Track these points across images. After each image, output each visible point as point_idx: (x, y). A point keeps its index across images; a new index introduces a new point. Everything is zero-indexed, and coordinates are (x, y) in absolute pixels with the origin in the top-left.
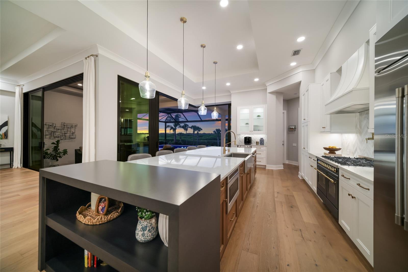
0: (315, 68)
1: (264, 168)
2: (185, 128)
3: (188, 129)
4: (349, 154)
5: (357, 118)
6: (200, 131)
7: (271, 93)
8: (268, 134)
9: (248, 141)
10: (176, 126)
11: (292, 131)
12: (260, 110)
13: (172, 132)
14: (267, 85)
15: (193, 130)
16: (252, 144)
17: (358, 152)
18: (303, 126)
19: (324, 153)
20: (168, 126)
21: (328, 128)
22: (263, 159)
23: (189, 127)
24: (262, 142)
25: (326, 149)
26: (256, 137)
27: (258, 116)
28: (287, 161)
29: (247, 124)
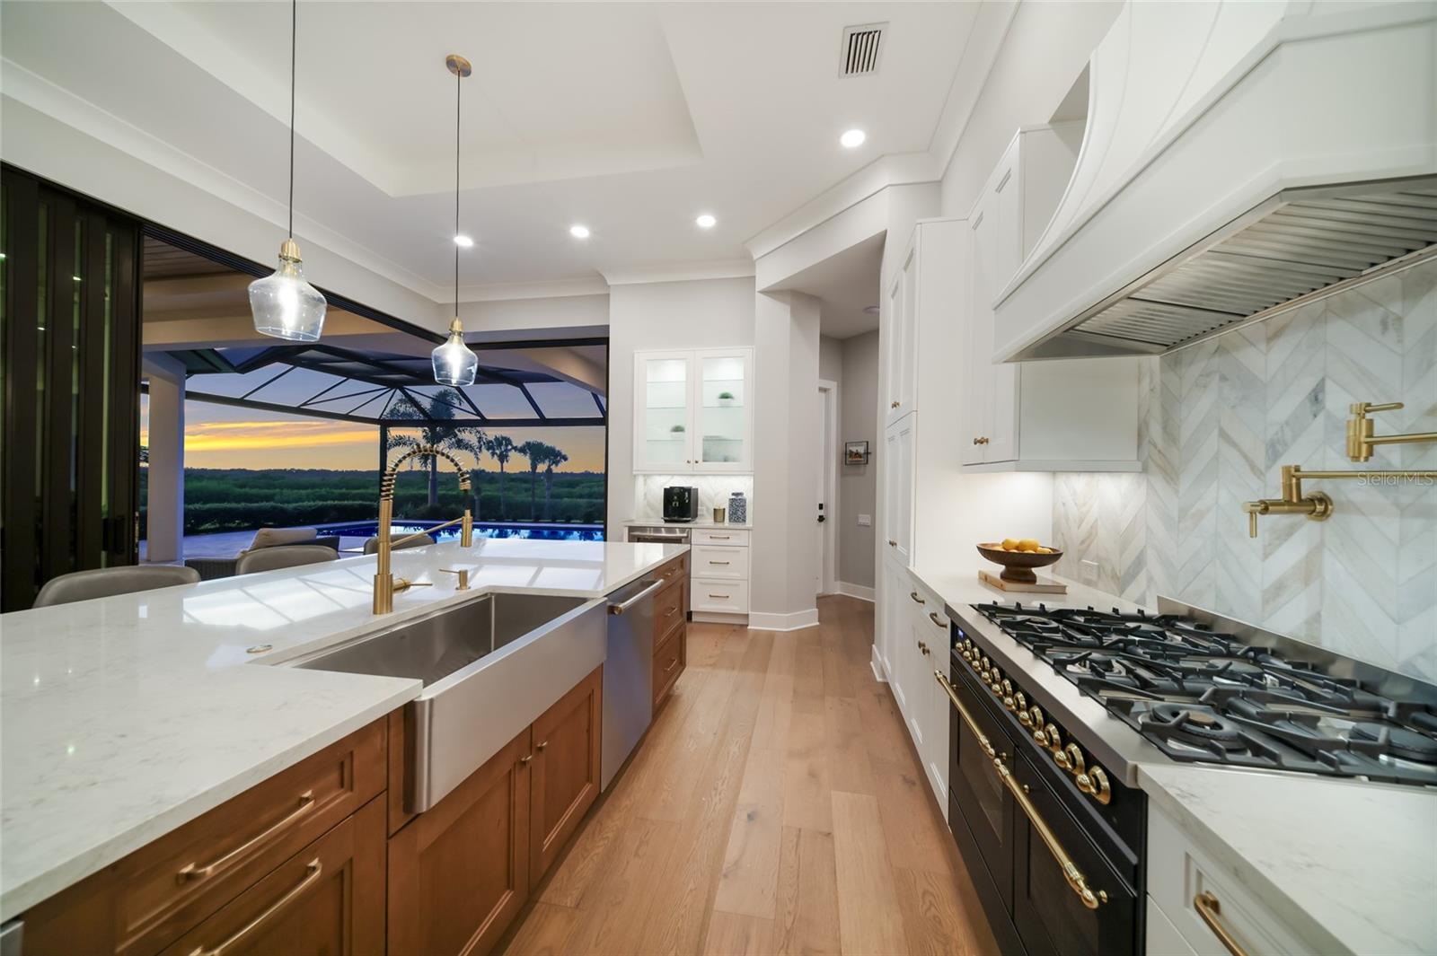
0: (943, 178)
1: (736, 627)
2: (500, 448)
3: (510, 454)
4: (1094, 578)
5: (1146, 384)
6: (557, 463)
7: (771, 292)
8: (758, 475)
9: (679, 505)
10: (434, 438)
11: (857, 464)
12: (730, 372)
13: (417, 465)
14: (755, 257)
15: (531, 459)
16: (697, 520)
17: (1150, 580)
18: (892, 439)
19: (980, 572)
20: (400, 442)
21: (1003, 444)
22: (736, 585)
23: (515, 448)
24: (737, 508)
25: (988, 553)
26: (714, 489)
27: (725, 396)
28: (839, 583)
29: (678, 429)
